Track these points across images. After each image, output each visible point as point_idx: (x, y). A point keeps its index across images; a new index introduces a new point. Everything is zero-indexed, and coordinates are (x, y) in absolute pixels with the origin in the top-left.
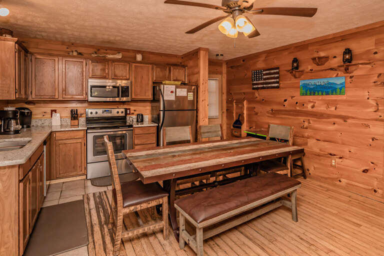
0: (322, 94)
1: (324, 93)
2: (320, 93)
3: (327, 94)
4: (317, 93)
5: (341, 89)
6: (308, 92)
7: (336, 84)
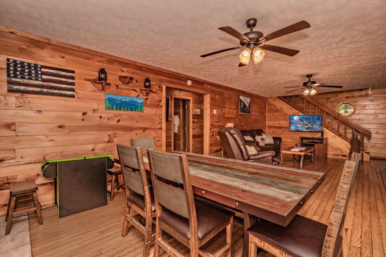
0: (127, 110)
1: (129, 110)
2: (126, 108)
3: (132, 110)
4: (122, 108)
5: (141, 107)
6: (114, 107)
7: (138, 103)
